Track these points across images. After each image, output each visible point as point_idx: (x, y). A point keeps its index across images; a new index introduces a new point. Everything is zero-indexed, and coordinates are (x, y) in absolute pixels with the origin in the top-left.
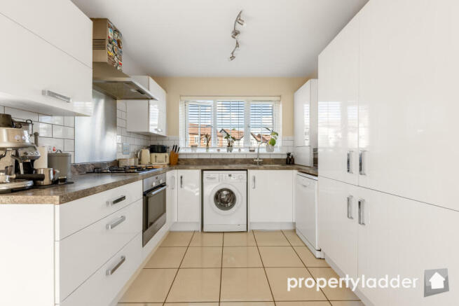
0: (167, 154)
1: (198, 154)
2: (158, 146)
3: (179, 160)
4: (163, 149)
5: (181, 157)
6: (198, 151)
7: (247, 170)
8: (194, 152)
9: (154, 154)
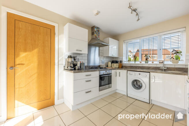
0: (118, 64)
1: (131, 64)
2: (115, 61)
3: (122, 66)
4: (117, 62)
5: (123, 65)
6: (131, 63)
7: (150, 72)
8: (129, 63)
9: (113, 64)
